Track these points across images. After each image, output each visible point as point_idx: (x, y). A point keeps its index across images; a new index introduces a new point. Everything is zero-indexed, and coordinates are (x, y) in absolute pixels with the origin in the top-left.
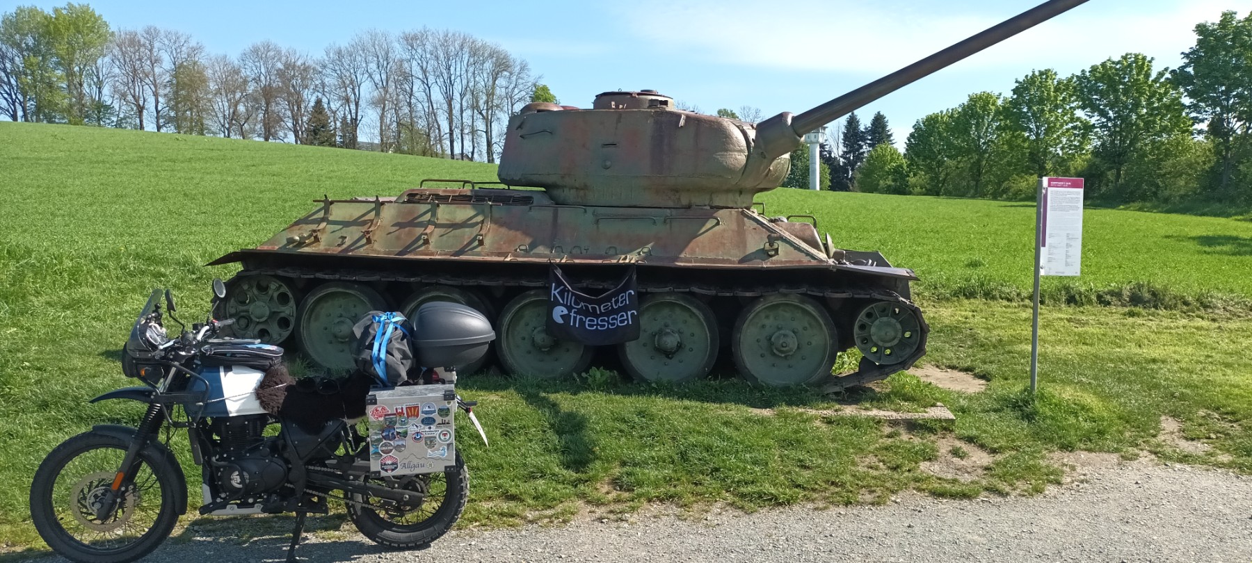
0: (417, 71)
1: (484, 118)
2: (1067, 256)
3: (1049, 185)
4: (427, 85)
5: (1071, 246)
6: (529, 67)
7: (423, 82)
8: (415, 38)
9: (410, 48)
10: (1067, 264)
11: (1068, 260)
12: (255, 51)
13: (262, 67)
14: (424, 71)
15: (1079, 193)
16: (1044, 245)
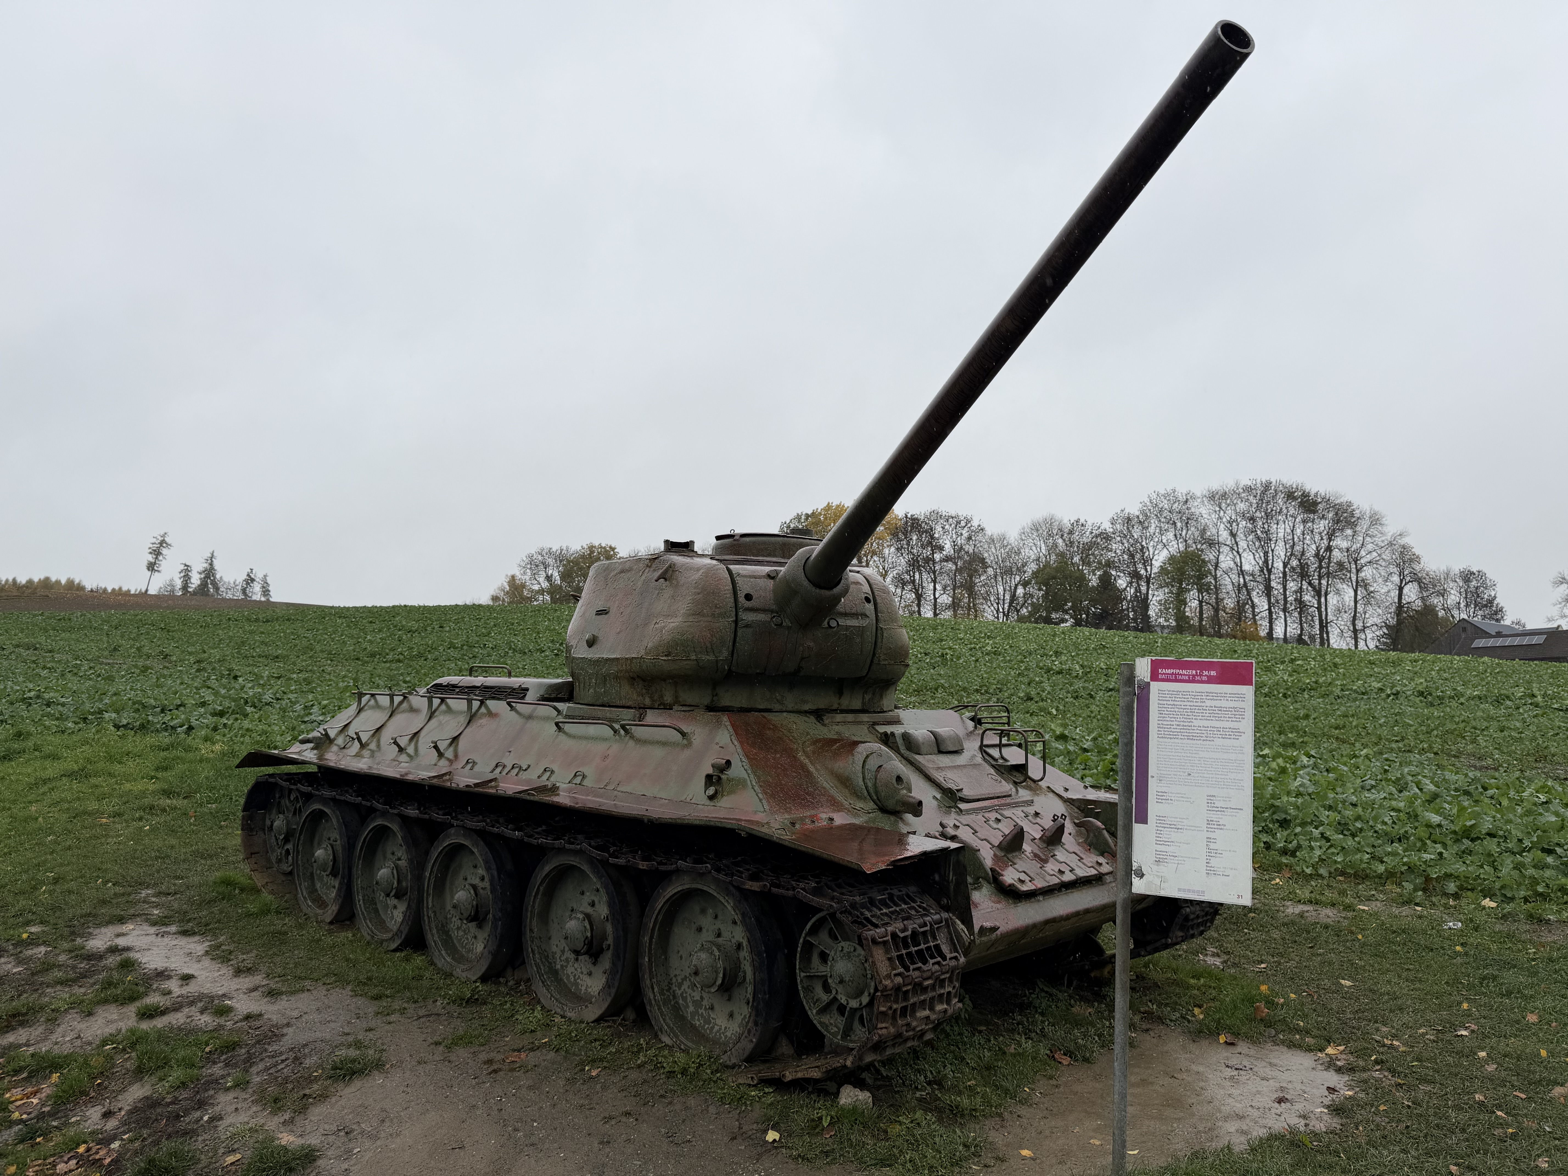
0: (1224, 535)
1: (1314, 588)
2: (1212, 853)
3: (1155, 677)
4: (1238, 552)
5: (1221, 827)
6: (1384, 521)
7: (1232, 549)
8: (1224, 496)
9: (1218, 509)
10: (1210, 872)
11: (1214, 862)
12: (1036, 528)
13: (1043, 545)
14: (1233, 535)
15: (1241, 697)
16: (1143, 819)
